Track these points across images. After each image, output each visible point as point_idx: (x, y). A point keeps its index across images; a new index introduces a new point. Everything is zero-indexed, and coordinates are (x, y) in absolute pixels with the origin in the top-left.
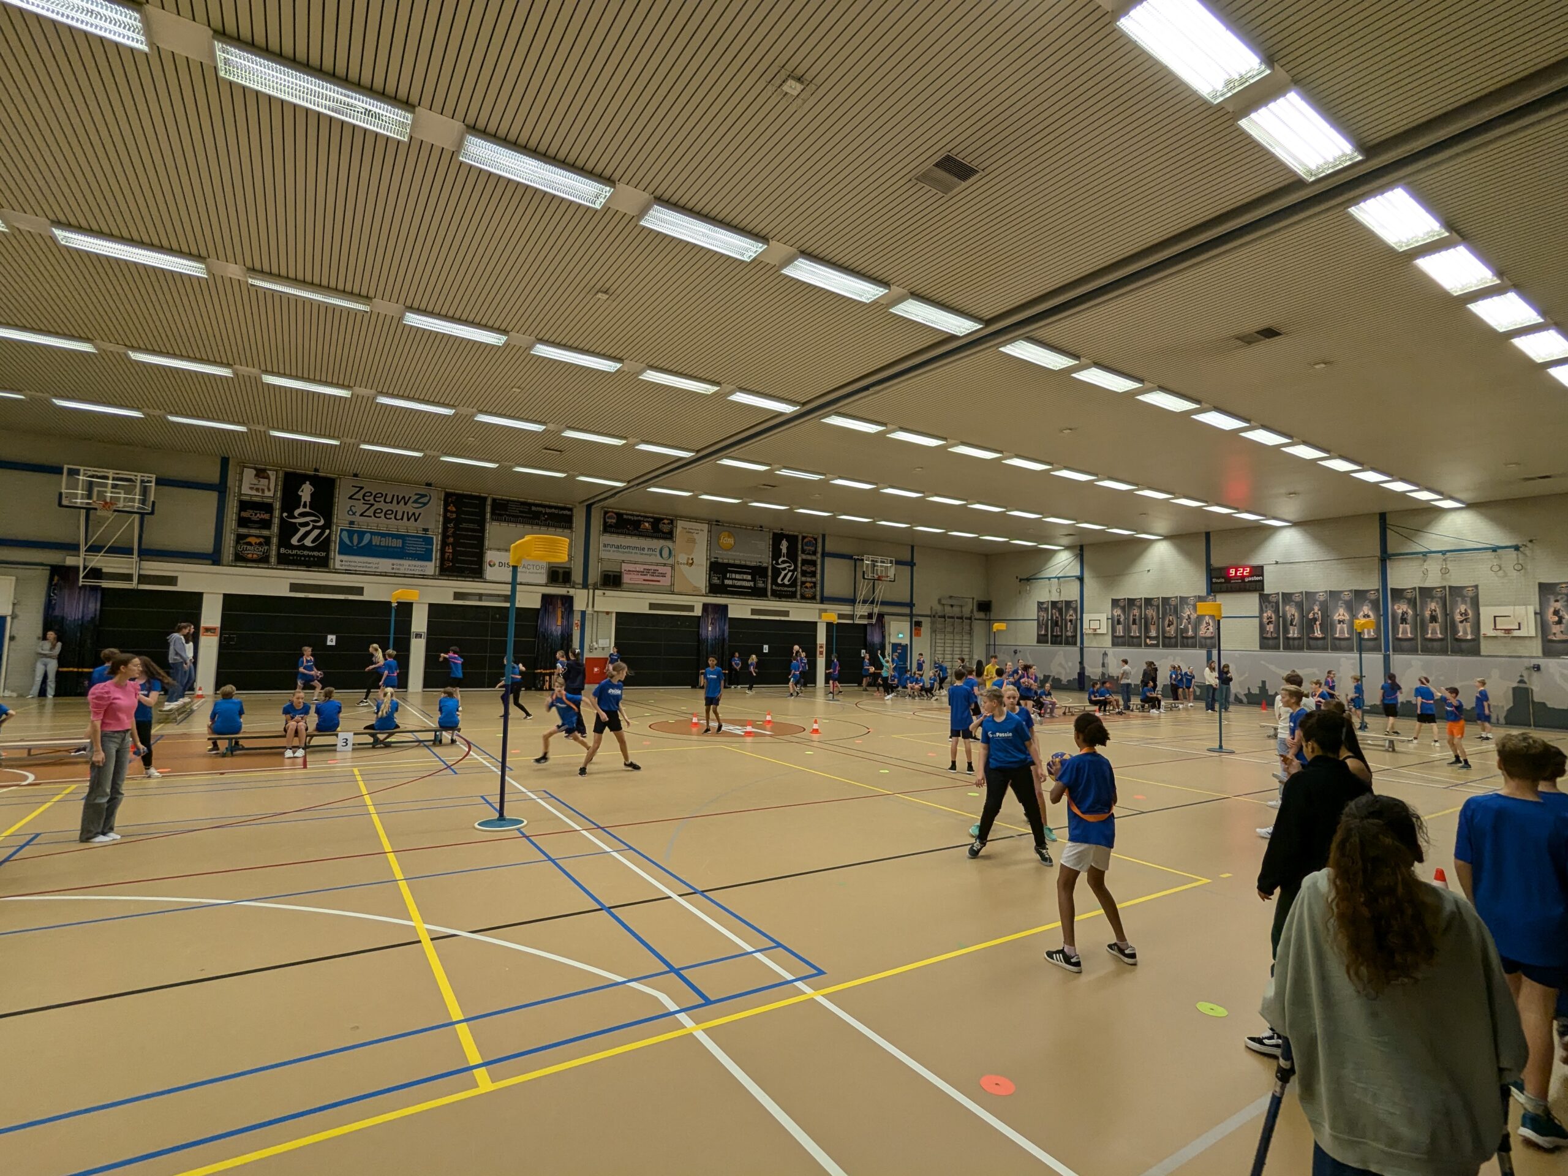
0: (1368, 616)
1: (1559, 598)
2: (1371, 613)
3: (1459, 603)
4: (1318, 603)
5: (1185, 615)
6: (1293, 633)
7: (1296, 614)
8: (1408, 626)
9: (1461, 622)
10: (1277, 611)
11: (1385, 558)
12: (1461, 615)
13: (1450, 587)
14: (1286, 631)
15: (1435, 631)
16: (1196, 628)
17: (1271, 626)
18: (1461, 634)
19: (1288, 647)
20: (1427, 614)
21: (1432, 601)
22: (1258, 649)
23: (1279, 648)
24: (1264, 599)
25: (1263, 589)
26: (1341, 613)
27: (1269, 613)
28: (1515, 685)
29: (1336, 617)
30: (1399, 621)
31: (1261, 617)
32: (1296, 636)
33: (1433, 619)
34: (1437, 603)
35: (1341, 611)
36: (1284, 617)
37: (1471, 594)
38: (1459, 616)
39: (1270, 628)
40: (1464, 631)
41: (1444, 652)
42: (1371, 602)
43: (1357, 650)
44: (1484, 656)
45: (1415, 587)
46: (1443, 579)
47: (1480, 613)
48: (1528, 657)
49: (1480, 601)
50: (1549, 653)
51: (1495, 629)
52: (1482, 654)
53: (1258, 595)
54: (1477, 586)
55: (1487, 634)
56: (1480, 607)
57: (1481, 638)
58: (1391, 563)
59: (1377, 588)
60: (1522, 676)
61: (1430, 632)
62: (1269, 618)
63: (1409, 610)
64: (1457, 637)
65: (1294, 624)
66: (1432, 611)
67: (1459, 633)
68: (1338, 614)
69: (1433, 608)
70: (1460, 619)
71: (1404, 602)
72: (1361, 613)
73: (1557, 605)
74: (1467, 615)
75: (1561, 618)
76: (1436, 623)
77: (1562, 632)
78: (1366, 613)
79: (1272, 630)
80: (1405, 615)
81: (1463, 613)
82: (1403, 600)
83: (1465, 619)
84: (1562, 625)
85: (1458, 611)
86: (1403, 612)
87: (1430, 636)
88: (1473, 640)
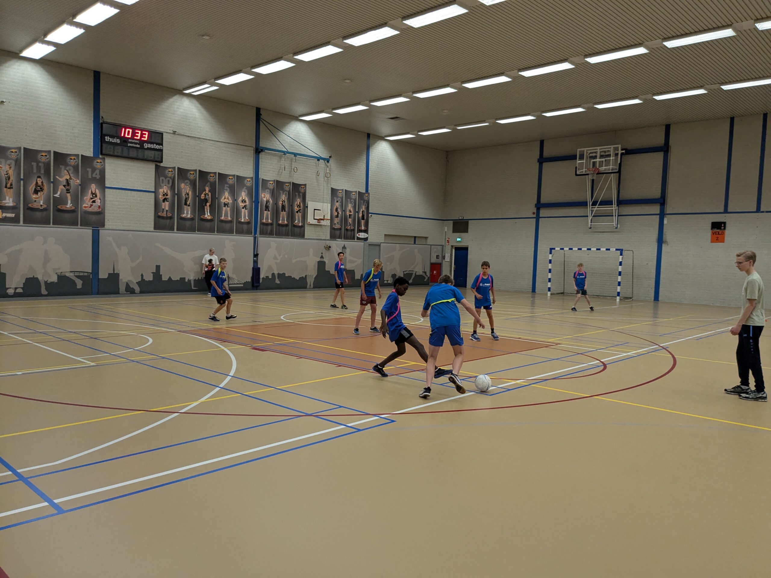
0: (245, 202)
1: (338, 200)
2: (247, 199)
3: (297, 197)
4: (209, 183)
5: (62, 180)
6: (187, 213)
7: (190, 193)
8: (269, 212)
9: (297, 212)
10: (173, 187)
11: (258, 151)
12: (297, 207)
13: (293, 183)
14: (180, 210)
16: (76, 200)
17: (167, 203)
18: (296, 222)
19: (181, 229)
20: (280, 203)
21: (283, 194)
22: (152, 229)
23: (173, 230)
24: (160, 171)
25: (161, 161)
27: (164, 189)
28: (319, 259)
29: (223, 200)
30: (264, 208)
31: (155, 192)
32: (189, 216)
33: (283, 207)
34: (286, 196)
35: (227, 194)
36: (179, 195)
37: (303, 191)
38: (296, 208)
39: (166, 206)
40: (298, 220)
43: (236, 233)
44: (306, 239)
45: (275, 180)
46: (290, 176)
47: (306, 205)
48: (325, 240)
49: (307, 197)
50: (333, 237)
51: (314, 219)
52: (306, 237)
53: (154, 166)
54: (305, 185)
55: (309, 222)
56: (307, 201)
57: (306, 225)
58: (262, 155)
59: (251, 176)
60: (322, 253)
61: (281, 218)
62: (165, 194)
63: (270, 199)
64: (294, 223)
65: (188, 203)
66: (283, 202)
67: (296, 221)
68: (224, 197)
69: (284, 199)
70: (297, 209)
71: (268, 191)
72: (241, 198)
73: (337, 205)
74: (300, 207)
75: (338, 213)
76: (284, 211)
77: (338, 223)
78: (244, 199)
79: (167, 208)
80: (268, 203)
81: (298, 205)
82: (267, 190)
83: (299, 210)
84: (338, 218)
85: (296, 203)
86: (267, 200)
87: (280, 222)
88: (301, 227)
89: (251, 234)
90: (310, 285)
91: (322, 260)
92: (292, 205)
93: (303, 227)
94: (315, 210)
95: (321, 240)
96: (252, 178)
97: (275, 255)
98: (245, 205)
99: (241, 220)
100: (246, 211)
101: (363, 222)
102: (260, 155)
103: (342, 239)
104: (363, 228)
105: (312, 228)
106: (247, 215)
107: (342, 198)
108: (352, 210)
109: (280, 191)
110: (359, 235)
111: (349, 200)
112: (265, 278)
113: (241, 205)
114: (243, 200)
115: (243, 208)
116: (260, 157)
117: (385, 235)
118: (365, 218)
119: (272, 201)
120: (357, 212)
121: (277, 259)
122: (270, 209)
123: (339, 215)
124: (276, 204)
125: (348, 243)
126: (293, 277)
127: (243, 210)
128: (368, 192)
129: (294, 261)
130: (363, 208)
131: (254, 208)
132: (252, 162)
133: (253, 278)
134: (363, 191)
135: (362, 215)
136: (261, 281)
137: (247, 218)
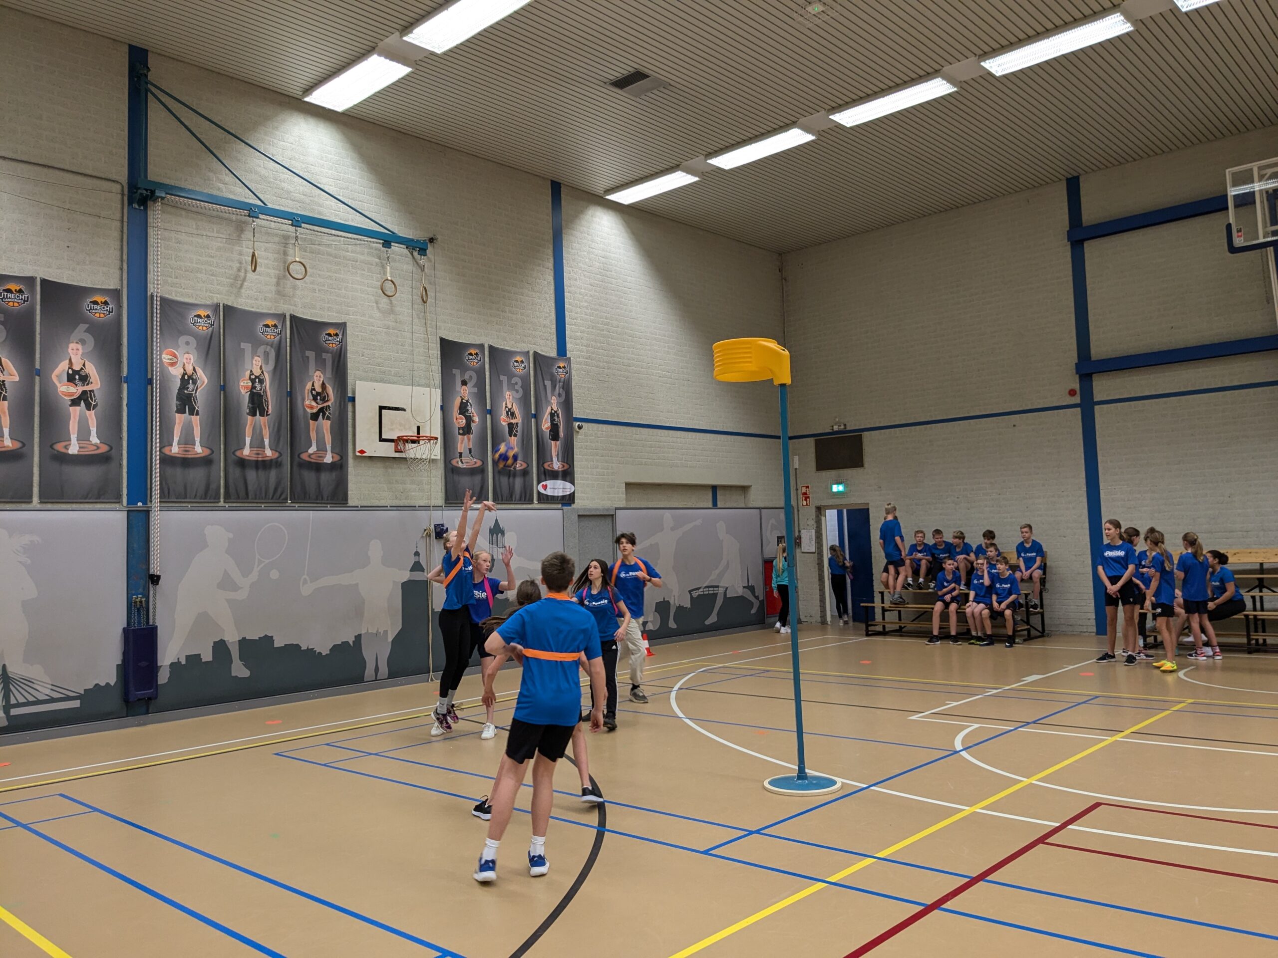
0: (85, 379)
1: (466, 377)
2: (91, 370)
3: (312, 363)
8: (195, 419)
9: (315, 417)
11: (141, 192)
12: (315, 399)
13: (293, 318)
15: (258, 438)
18: (313, 449)
20: (243, 386)
21: (254, 353)
28: (406, 576)
30: (174, 403)
33: (257, 404)
34: (266, 360)
37: (333, 345)
38: (309, 401)
41: (274, 499)
43: (40, 497)
44: (356, 508)
45: (218, 306)
46: (279, 293)
47: (350, 395)
48: (426, 508)
49: (350, 365)
50: (453, 498)
51: (382, 440)
52: (351, 502)
54: (343, 326)
55: (362, 452)
56: (350, 379)
57: (351, 461)
58: (157, 215)
59: (113, 284)
60: (417, 554)
61: (248, 440)
63: (200, 372)
64: (304, 456)
66: (253, 381)
67: (311, 446)
69: (257, 372)
70: (312, 407)
71: (187, 343)
72: (63, 366)
73: (466, 392)
74: (324, 400)
75: (469, 420)
76: (262, 415)
77: (470, 450)
78: (77, 367)
80: (191, 386)
81: (318, 394)
82: (182, 340)
83: (321, 410)
84: (471, 436)
85: (309, 386)
86: (185, 374)
87: (246, 452)
88: (333, 466)
89: (118, 499)
90: (377, 669)
91: (418, 576)
92: (290, 394)
93: (339, 467)
94: (381, 408)
95: (412, 508)
96: (116, 294)
97: (226, 573)
98: (84, 392)
99: (66, 447)
100: (91, 416)
101: (555, 448)
102: (150, 213)
104: (557, 465)
105: (378, 470)
106: (94, 430)
107: (480, 373)
108: (516, 409)
109: (243, 345)
110: (545, 487)
111: (504, 379)
112: (183, 662)
113: (66, 390)
114: (76, 372)
115: (75, 402)
116: (150, 220)
117: (628, 485)
118: (562, 434)
119: (206, 381)
120: (535, 416)
121: (235, 588)
122: (200, 405)
123: (473, 426)
124: (223, 388)
125: (509, 516)
126: (304, 648)
127: (76, 412)
128: (565, 353)
129: (307, 590)
130: (554, 403)
131: (125, 402)
132: (116, 234)
133: (124, 670)
134: (551, 351)
135: (549, 424)
136: (163, 677)
137: (94, 439)
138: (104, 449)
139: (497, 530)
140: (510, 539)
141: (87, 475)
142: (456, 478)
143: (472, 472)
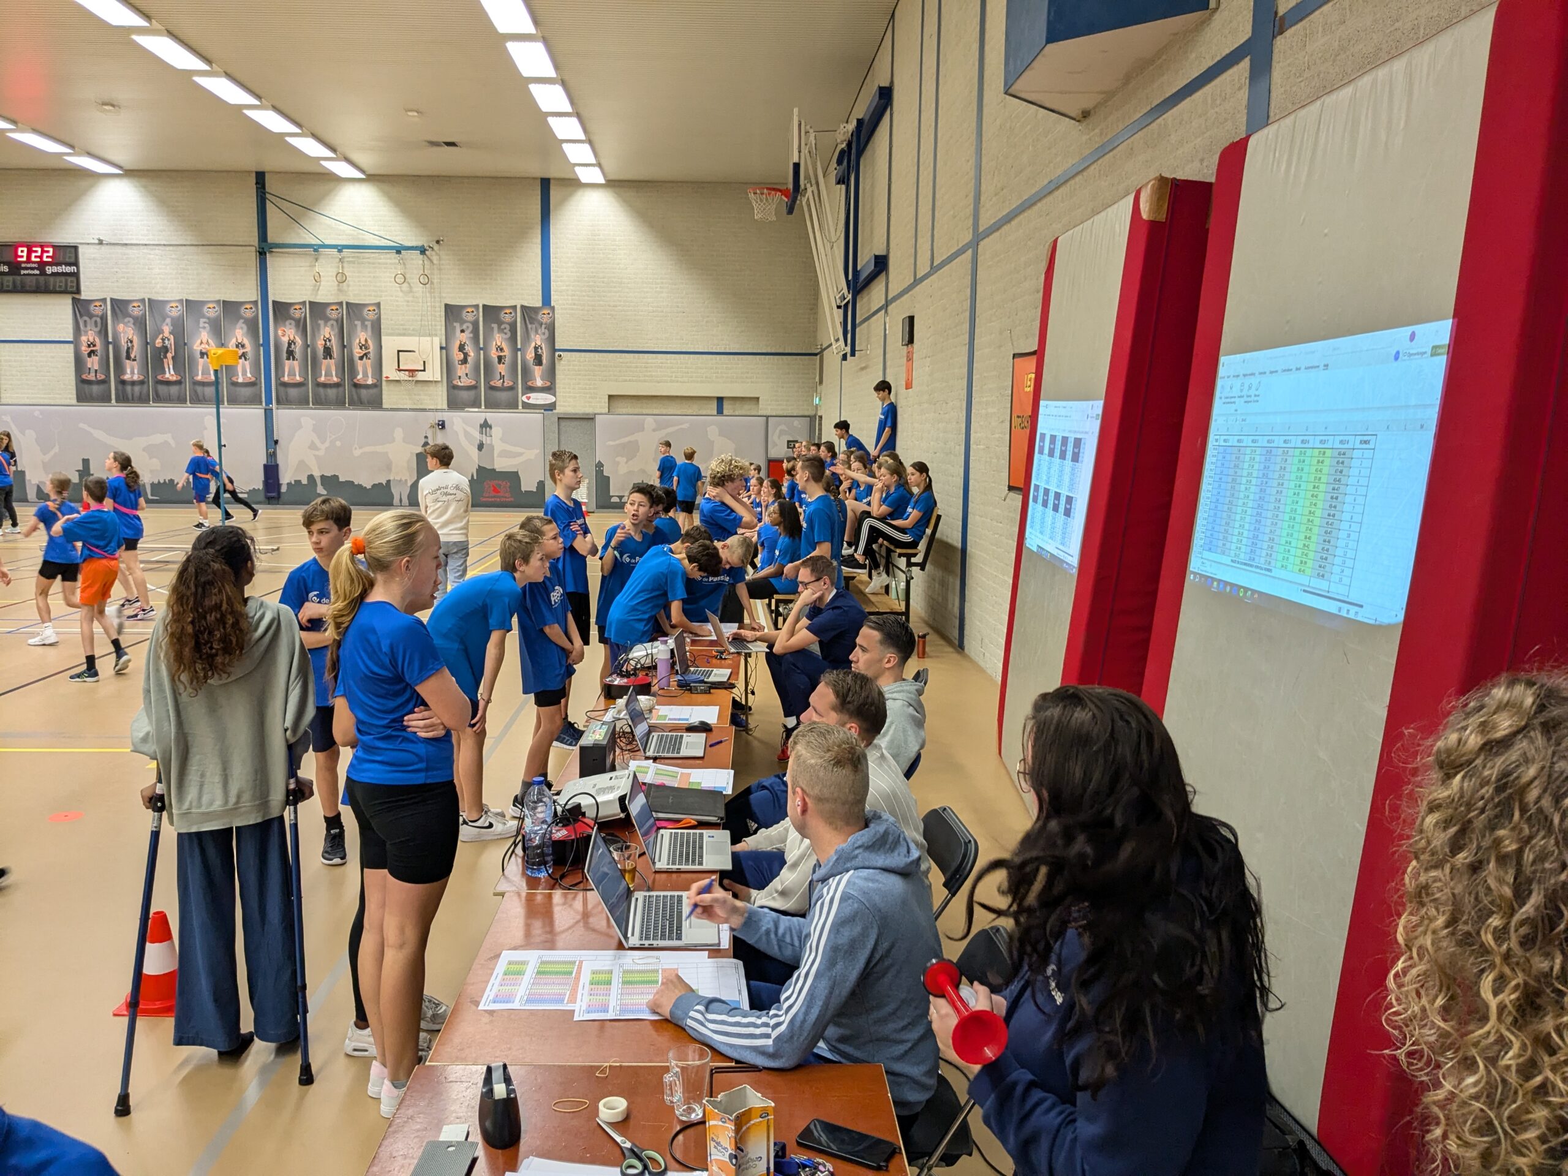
0: (243, 346)
1: (464, 327)
2: (246, 342)
3: (359, 328)
4: (168, 320)
6: (132, 372)
7: (136, 340)
8: (295, 362)
9: (361, 358)
10: (104, 332)
11: (264, 249)
12: (361, 348)
13: (348, 304)
15: (329, 372)
17: (95, 359)
18: (360, 376)
19: (124, 398)
20: (320, 344)
21: (326, 325)
23: (109, 400)
24: (81, 308)
25: (78, 291)
26: (205, 341)
27: (90, 335)
28: (419, 450)
29: (197, 347)
30: (285, 355)
31: (76, 342)
32: (136, 378)
33: (328, 353)
34: (332, 328)
35: (204, 335)
36: (116, 344)
37: (371, 316)
38: (358, 350)
39: (93, 363)
40: (364, 373)
41: (340, 404)
42: (247, 321)
43: (228, 402)
44: (387, 410)
45: (306, 302)
46: (339, 290)
48: (434, 410)
49: (383, 327)
50: (454, 404)
51: (400, 370)
52: (385, 407)
53: (70, 301)
54: (379, 305)
55: (389, 377)
56: (383, 335)
57: (384, 383)
58: (272, 258)
59: (254, 299)
60: (426, 437)
61: (323, 372)
62: (91, 344)
63: (297, 338)
64: (355, 380)
65: (132, 356)
66: (325, 341)
67: (358, 375)
68: (199, 342)
69: (327, 336)
70: (360, 353)
71: (290, 324)
72: (234, 341)
74: (367, 348)
75: (466, 355)
76: (330, 358)
77: (467, 374)
78: (240, 341)
79: (96, 367)
80: (293, 346)
81: (364, 345)
83: (365, 354)
84: (468, 365)
85: (357, 341)
86: (289, 340)
87: (323, 379)
88: (374, 386)
89: (260, 403)
90: (401, 501)
94: (399, 351)
95: (424, 410)
96: (255, 303)
97: (312, 442)
98: (244, 353)
99: (237, 379)
102: (269, 259)
103: (480, 407)
104: (539, 383)
105: (399, 388)
106: (249, 370)
108: (504, 346)
110: (528, 398)
111: (495, 326)
112: (292, 483)
114: (239, 343)
116: (269, 263)
117: (612, 397)
118: (544, 361)
119: (300, 342)
121: (317, 449)
122: (298, 355)
123: (469, 359)
124: (311, 346)
125: (494, 417)
126: (356, 483)
128: (550, 304)
129: (357, 453)
130: (538, 339)
131: (261, 356)
132: (254, 273)
133: (266, 483)
134: (536, 303)
135: (533, 355)
136: (284, 489)
137: (249, 375)
138: (253, 379)
139: (485, 426)
140: (496, 432)
141: (246, 392)
142: (456, 392)
143: (469, 388)
